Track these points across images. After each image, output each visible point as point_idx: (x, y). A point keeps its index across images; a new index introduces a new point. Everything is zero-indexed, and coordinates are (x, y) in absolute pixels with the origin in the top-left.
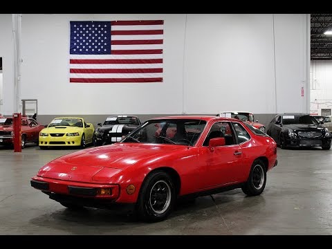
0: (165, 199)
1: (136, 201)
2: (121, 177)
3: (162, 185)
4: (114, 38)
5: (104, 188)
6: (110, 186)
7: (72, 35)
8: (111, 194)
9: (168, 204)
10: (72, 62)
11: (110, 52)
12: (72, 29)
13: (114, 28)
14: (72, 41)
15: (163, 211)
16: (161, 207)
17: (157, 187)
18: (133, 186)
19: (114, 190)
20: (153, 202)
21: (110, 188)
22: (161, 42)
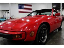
1: (34, 40)
2: (27, 27)
4: (25, 6)
5: (17, 35)
6: (21, 33)
7: (19, 6)
10: (19, 10)
11: (24, 8)
14: (19, 7)
18: (33, 32)
22: (31, 7)
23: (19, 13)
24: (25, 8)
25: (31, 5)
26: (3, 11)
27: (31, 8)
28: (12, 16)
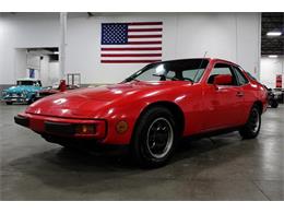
0: (166, 141)
3: (162, 123)
5: (87, 125)
6: (95, 122)
7: (103, 32)
8: (95, 132)
9: (169, 146)
10: (103, 49)
12: (103, 28)
13: (130, 27)
14: (103, 36)
15: (163, 155)
16: (161, 150)
17: (156, 125)
18: (124, 123)
19: (99, 127)
20: (151, 144)
21: (94, 124)
22: (160, 36)
23: (102, 61)
24: (129, 40)
25: (160, 30)
26: (29, 50)
27: (160, 43)
28: (70, 77)
